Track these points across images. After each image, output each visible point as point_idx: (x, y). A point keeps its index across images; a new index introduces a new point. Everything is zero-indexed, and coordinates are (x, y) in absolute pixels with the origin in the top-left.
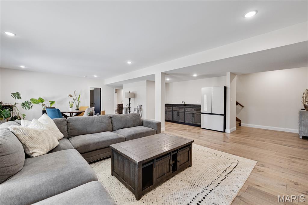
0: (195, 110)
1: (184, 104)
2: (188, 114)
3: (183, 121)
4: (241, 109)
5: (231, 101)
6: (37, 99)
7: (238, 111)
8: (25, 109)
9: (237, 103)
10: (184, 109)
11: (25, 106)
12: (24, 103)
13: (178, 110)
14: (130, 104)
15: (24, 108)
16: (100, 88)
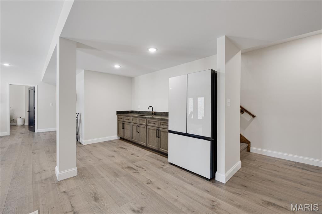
0: (161, 124)
1: (152, 112)
2: (152, 131)
3: (144, 144)
4: (251, 121)
5: (229, 104)
7: (243, 125)
9: (243, 110)
10: (145, 122)
13: (137, 122)
16: (34, 87)
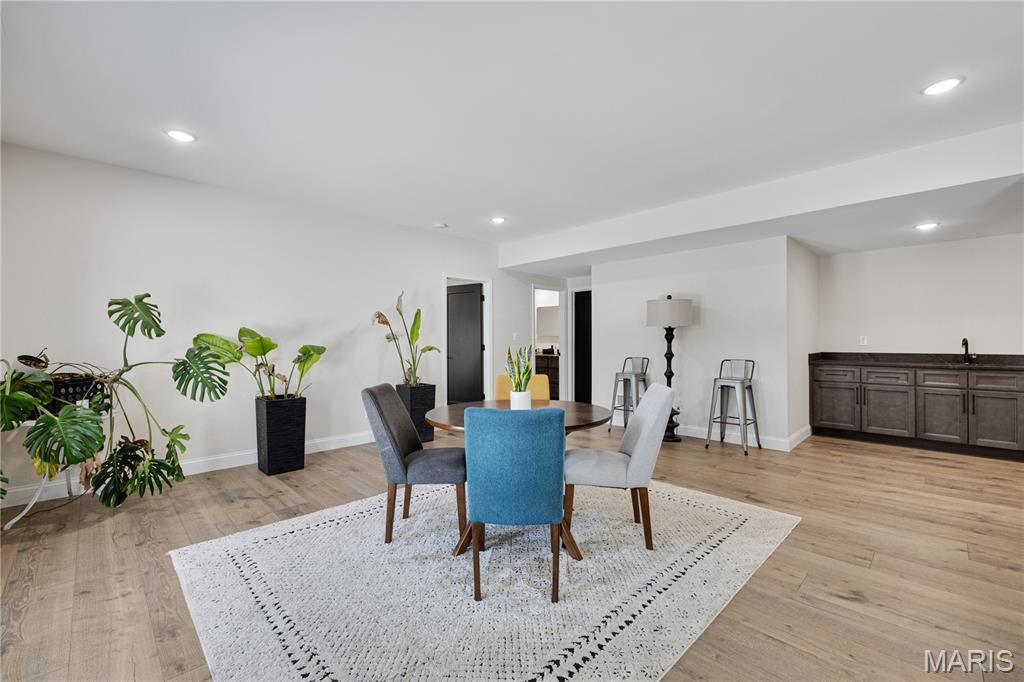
6: (232, 335)
8: (194, 397)
11: (192, 380)
12: (184, 363)
14: (669, 356)
15: (184, 393)
16: (481, 285)
